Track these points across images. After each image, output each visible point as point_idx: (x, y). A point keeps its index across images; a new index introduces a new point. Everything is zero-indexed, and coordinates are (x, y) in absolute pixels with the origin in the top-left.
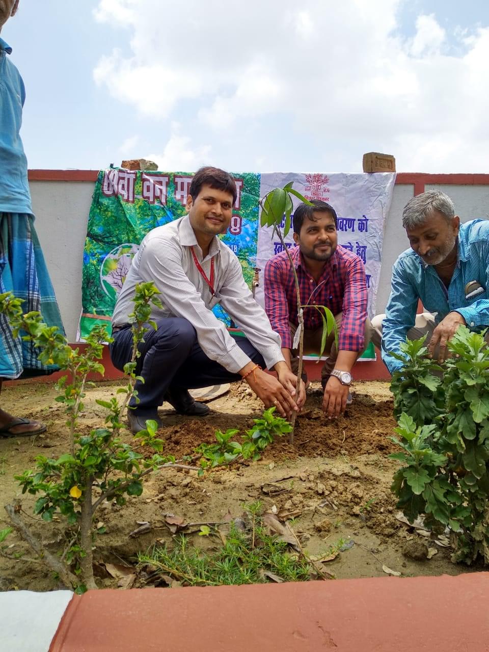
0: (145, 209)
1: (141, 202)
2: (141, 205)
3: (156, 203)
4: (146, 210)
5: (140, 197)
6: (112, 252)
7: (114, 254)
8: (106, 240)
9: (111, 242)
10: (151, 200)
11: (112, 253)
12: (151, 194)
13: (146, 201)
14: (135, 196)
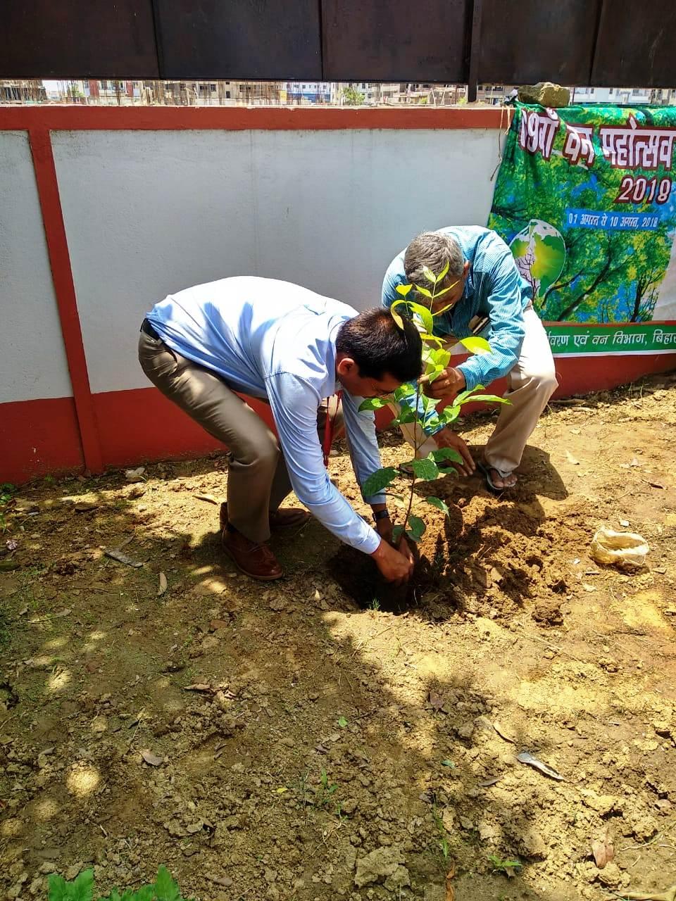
0: (562, 170)
1: (559, 160)
2: (557, 165)
3: (580, 164)
4: (563, 172)
5: (560, 154)
6: (523, 231)
7: (526, 235)
8: (517, 214)
9: (523, 217)
10: (574, 159)
11: (522, 233)
12: (575, 152)
13: (566, 160)
14: (553, 151)
